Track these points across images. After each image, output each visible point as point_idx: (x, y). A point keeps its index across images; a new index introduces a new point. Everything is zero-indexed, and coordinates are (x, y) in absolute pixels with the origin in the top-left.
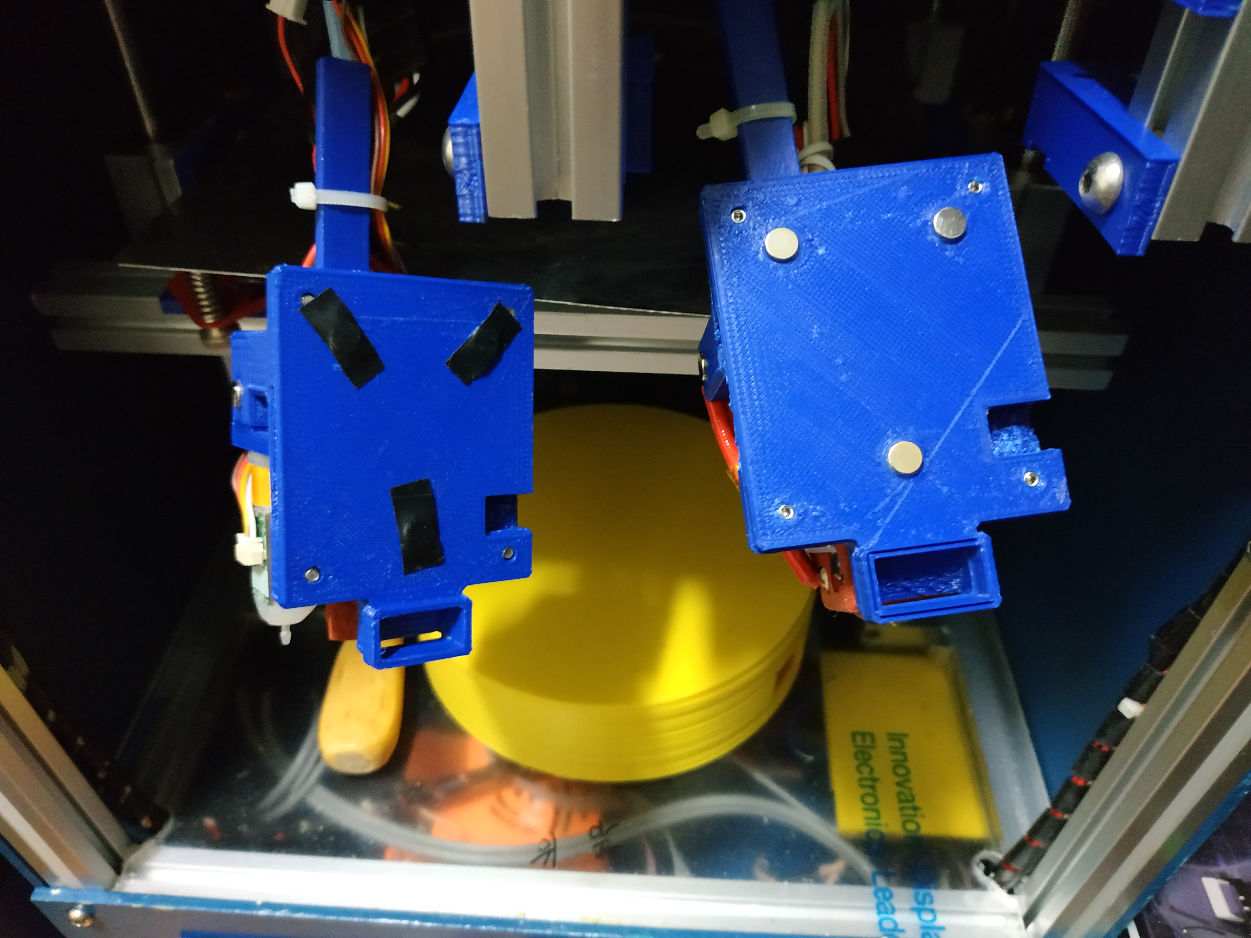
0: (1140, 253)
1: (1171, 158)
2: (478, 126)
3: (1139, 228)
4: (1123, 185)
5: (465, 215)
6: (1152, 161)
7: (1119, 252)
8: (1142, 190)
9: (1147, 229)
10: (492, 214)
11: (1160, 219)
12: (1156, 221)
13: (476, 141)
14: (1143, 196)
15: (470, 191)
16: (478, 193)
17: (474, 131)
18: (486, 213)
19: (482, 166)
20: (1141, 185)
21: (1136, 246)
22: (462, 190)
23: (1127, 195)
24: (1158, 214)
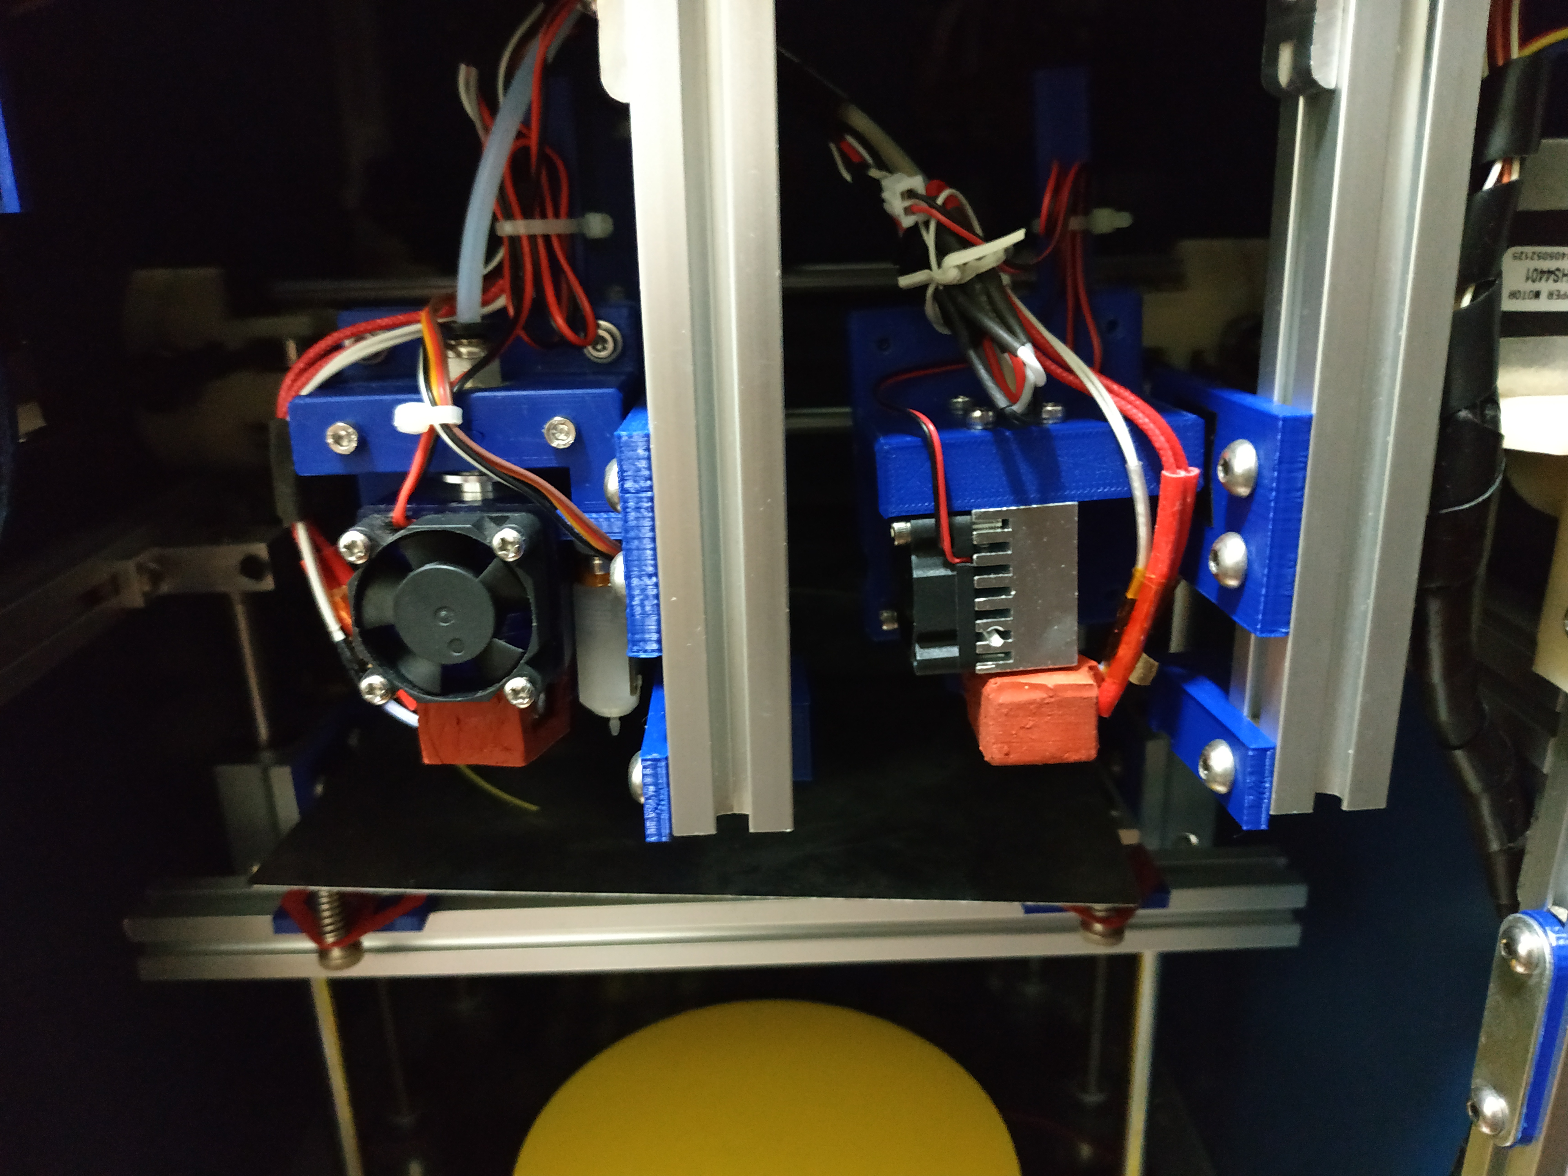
0: (1263, 827)
1: (1268, 746)
2: (667, 758)
3: (1257, 805)
4: (1235, 767)
5: (652, 835)
6: (1253, 750)
7: (1245, 828)
8: (1251, 773)
9: (1264, 805)
10: (676, 833)
11: (1274, 796)
12: (1270, 798)
13: (664, 772)
14: (1253, 779)
15: (658, 814)
16: (665, 816)
17: (663, 764)
18: (671, 833)
19: (669, 791)
20: (1249, 770)
21: (1259, 822)
22: (649, 814)
23: (1240, 777)
24: (1271, 793)
